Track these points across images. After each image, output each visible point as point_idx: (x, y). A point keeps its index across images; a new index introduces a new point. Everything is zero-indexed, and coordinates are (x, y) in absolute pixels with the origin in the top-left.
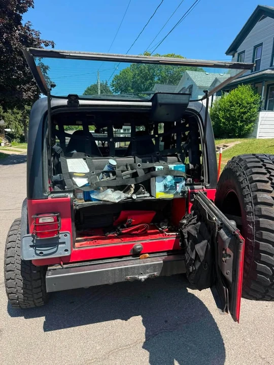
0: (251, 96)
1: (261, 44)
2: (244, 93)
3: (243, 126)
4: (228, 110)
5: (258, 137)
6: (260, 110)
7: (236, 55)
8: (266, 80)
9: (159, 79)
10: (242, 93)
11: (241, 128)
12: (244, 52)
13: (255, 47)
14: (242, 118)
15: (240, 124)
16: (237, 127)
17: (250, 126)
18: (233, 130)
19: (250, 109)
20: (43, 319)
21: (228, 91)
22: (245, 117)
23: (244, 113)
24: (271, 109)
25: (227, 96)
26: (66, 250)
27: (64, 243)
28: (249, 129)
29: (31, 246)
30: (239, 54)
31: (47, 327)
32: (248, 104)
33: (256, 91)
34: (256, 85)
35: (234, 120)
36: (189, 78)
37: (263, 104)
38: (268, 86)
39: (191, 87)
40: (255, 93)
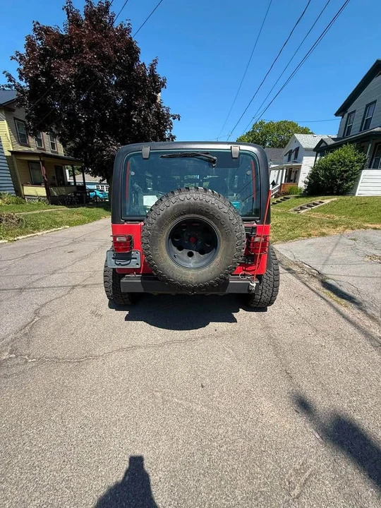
0: (355, 155)
1: (375, 102)
2: (348, 152)
3: (343, 184)
4: (329, 169)
5: (357, 195)
6: (363, 168)
7: (346, 115)
8: (373, 138)
9: (270, 144)
10: (346, 152)
11: (339, 186)
12: (354, 112)
13: (368, 106)
14: (343, 176)
15: (339, 182)
16: (336, 185)
17: (350, 183)
18: (332, 188)
19: (352, 168)
20: (127, 313)
21: (331, 152)
22: (345, 175)
23: (346, 171)
24: (375, 167)
25: (330, 156)
26: (137, 264)
27: (136, 258)
28: (348, 187)
29: (113, 258)
30: (349, 114)
31: (127, 318)
32: (350, 162)
33: (362, 149)
34: (363, 144)
35: (334, 178)
36: (296, 141)
37: (367, 163)
38: (376, 144)
39: (297, 149)
40: (360, 152)
